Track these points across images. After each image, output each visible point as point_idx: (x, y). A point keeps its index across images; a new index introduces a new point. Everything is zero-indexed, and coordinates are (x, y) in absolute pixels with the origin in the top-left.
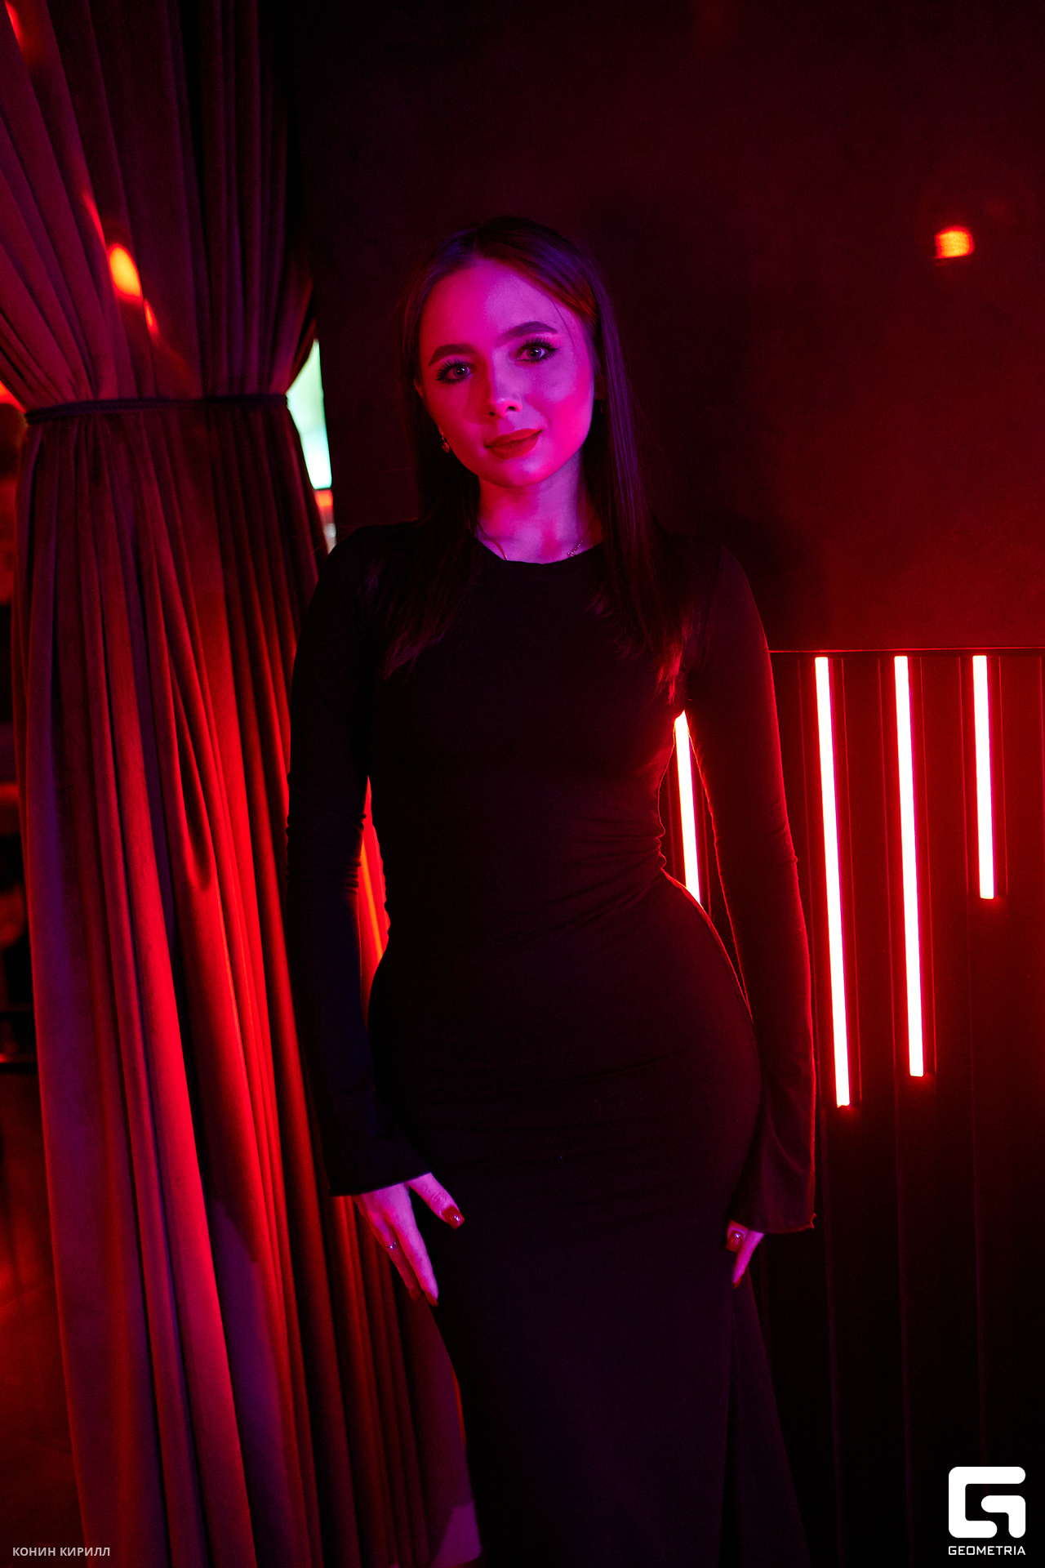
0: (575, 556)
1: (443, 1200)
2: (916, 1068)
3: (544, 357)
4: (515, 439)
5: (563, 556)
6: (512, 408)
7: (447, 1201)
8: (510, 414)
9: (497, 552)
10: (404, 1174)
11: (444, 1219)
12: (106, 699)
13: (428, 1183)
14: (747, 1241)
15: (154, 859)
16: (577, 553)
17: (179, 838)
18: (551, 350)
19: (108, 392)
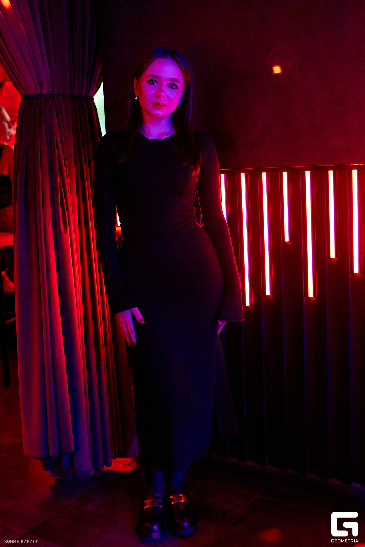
0: (168, 137)
1: (139, 317)
2: (268, 293)
3: (175, 88)
4: (161, 104)
5: (164, 138)
6: (163, 97)
7: (141, 317)
8: (163, 98)
9: (147, 137)
10: (130, 307)
11: (139, 322)
12: (40, 176)
13: (136, 310)
14: (222, 324)
15: (52, 223)
16: (168, 136)
17: (59, 217)
18: (177, 87)
19: (45, 92)
